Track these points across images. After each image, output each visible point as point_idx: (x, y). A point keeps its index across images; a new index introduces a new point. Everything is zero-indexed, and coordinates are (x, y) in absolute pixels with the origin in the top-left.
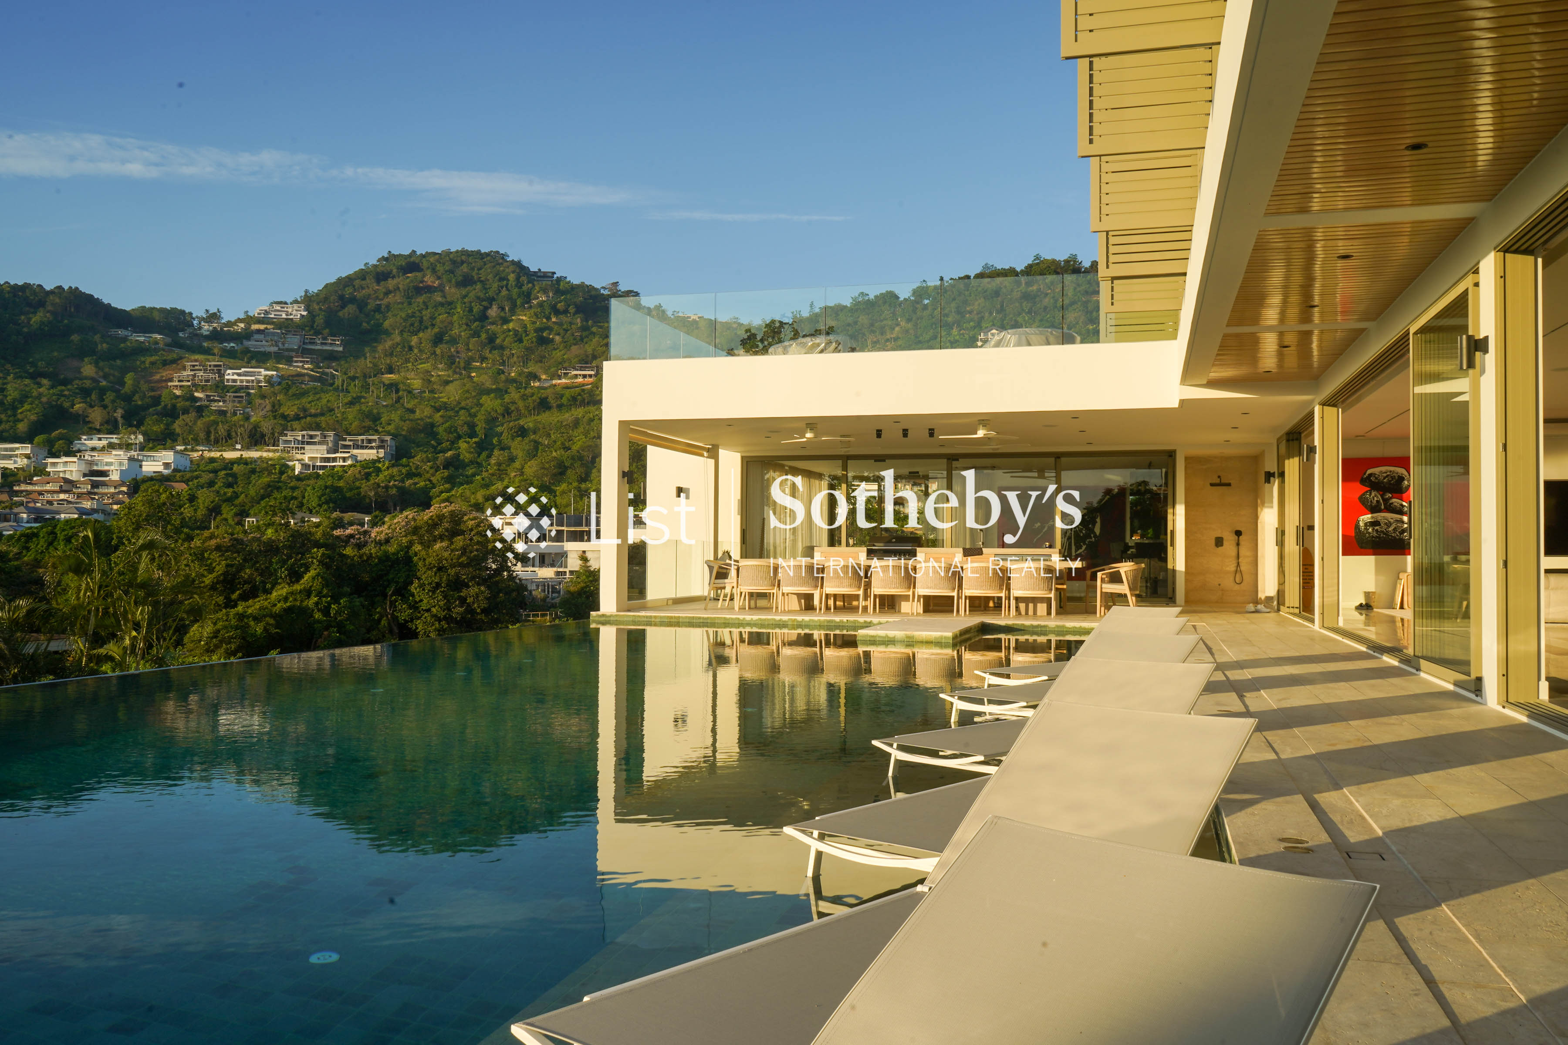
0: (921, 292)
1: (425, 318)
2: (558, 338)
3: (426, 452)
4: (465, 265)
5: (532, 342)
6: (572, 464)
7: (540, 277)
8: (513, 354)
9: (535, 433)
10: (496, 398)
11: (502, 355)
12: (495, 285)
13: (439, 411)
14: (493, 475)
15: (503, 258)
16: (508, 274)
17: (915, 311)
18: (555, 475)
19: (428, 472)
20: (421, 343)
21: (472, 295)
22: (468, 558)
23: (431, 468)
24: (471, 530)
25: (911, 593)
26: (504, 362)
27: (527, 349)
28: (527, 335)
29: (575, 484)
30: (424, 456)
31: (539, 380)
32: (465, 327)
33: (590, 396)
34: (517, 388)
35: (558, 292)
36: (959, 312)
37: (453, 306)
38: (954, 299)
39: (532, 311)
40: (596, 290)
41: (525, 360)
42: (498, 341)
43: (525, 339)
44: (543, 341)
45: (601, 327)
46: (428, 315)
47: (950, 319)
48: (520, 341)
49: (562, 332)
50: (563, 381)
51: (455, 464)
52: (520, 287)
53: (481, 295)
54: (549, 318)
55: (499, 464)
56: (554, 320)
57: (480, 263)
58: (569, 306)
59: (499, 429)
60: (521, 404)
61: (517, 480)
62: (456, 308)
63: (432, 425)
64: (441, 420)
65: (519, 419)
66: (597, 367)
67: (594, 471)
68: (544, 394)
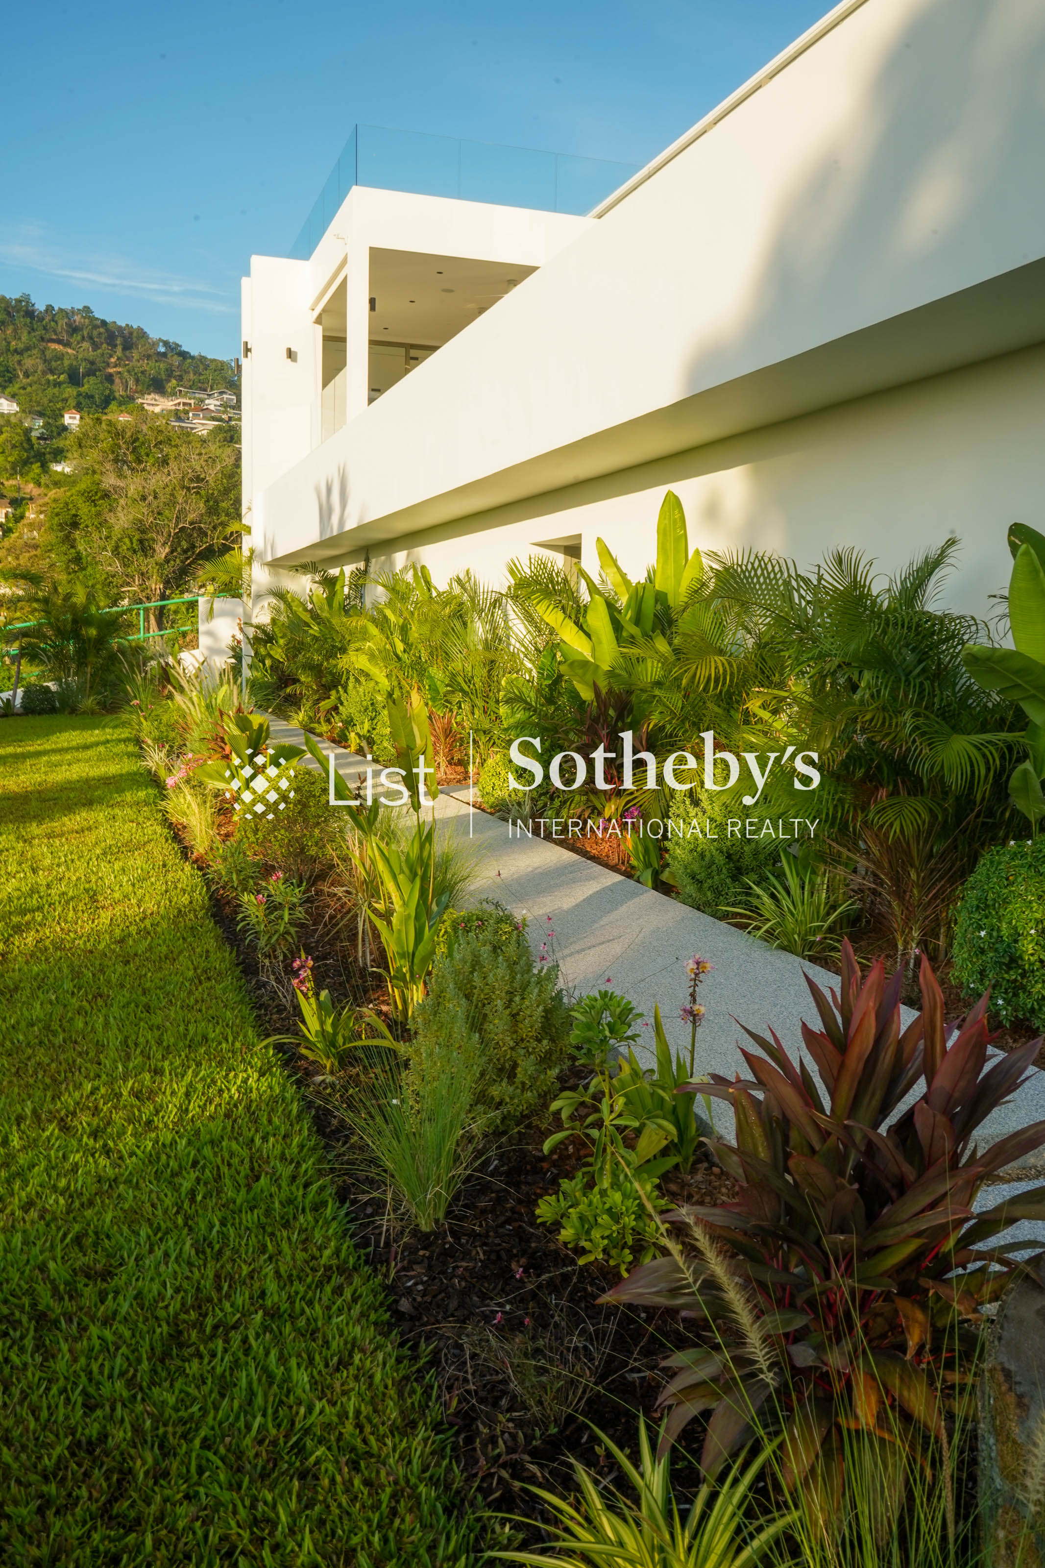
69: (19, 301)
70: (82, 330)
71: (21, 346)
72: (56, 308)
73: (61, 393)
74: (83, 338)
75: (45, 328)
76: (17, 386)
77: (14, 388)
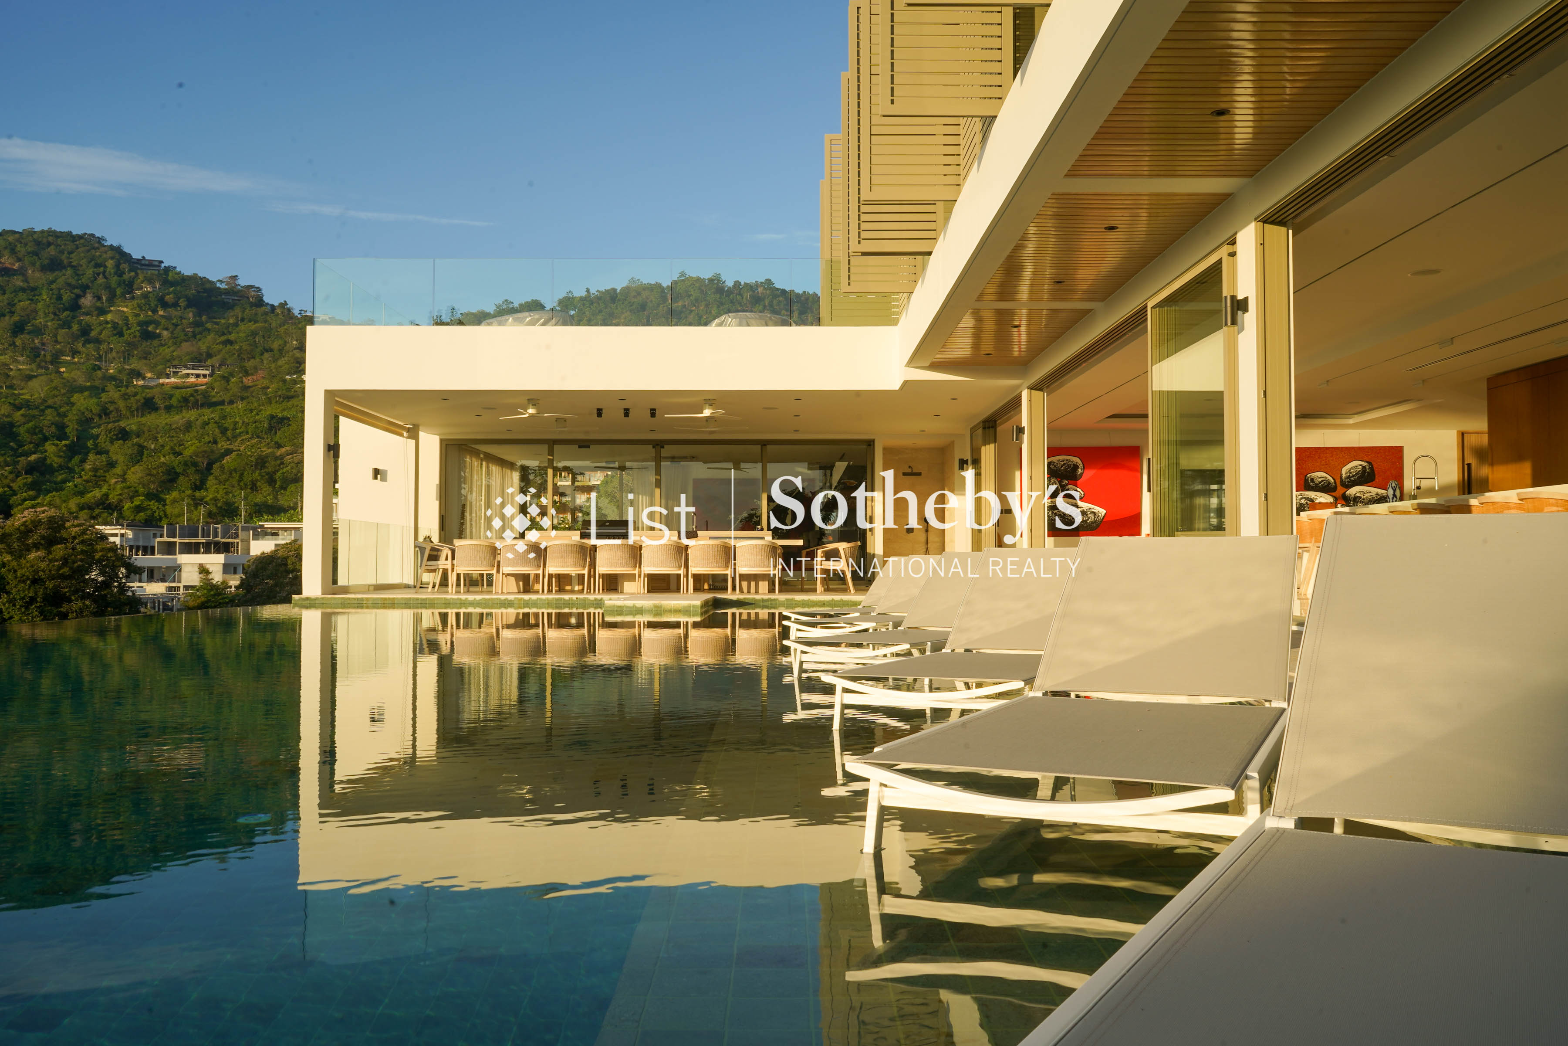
2: (165, 334)
4: (52, 247)
5: (135, 337)
6: (184, 470)
7: (145, 265)
8: (111, 349)
9: (138, 436)
10: (91, 396)
11: (98, 350)
12: (90, 272)
13: (19, 409)
14: (87, 481)
15: (99, 242)
16: (106, 260)
18: (163, 482)
19: (6, 477)
21: (61, 281)
22: (71, 568)
23: (11, 473)
24: (74, 538)
25: (636, 572)
26: (101, 357)
27: (129, 344)
28: (129, 329)
29: (189, 492)
31: (144, 378)
32: (52, 316)
33: (205, 397)
34: (117, 386)
35: (166, 283)
37: (37, 292)
38: (600, 311)
39: (135, 302)
40: (212, 283)
41: (127, 356)
42: (93, 334)
43: (126, 333)
44: (147, 336)
45: (217, 323)
48: (121, 334)
49: (171, 327)
50: (173, 380)
51: (40, 469)
52: (120, 276)
53: (74, 282)
54: (155, 311)
55: (95, 470)
56: (161, 313)
57: (71, 246)
58: (179, 299)
59: (95, 431)
60: (121, 404)
61: (119, 487)
62: (40, 294)
63: (12, 425)
64: (23, 420)
65: (118, 421)
66: (213, 366)
67: (211, 478)
68: (149, 394)
70: (764, 300)
72: (742, 283)
74: (765, 306)
75: (732, 302)
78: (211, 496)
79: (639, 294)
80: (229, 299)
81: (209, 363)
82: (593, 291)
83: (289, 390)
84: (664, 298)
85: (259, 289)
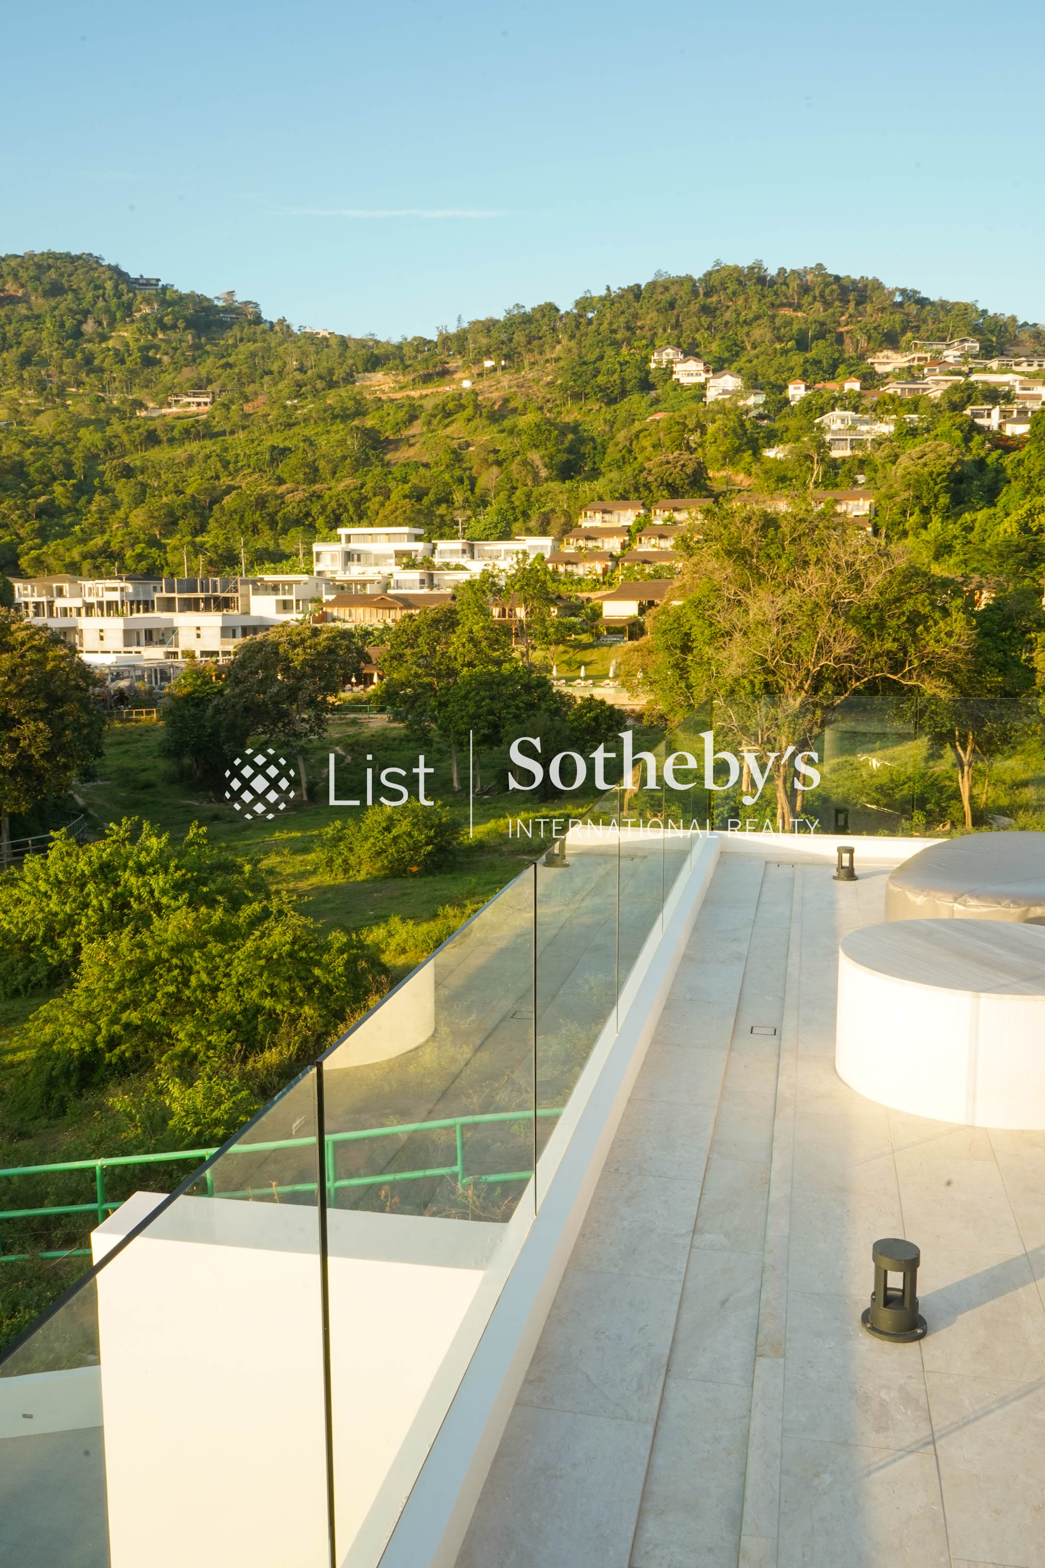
0: (584, 304)
1: (8, 335)
2: (166, 359)
3: (14, 497)
4: (53, 270)
5: (136, 364)
6: (183, 514)
7: (143, 284)
8: (114, 378)
9: (142, 473)
10: (96, 431)
11: (101, 380)
12: (90, 295)
13: (29, 447)
14: (93, 524)
15: (97, 262)
16: (104, 281)
17: (577, 327)
18: (166, 525)
19: (16, 523)
20: (5, 365)
21: (63, 306)
23: (20, 517)
26: (104, 387)
27: (131, 371)
28: (130, 355)
29: (189, 538)
30: (12, 503)
31: (146, 409)
32: (56, 345)
33: (206, 427)
34: (121, 419)
35: (165, 303)
36: (628, 328)
37: (41, 320)
38: (623, 313)
39: (135, 326)
40: (209, 300)
41: (129, 385)
42: (96, 362)
43: (128, 360)
44: (149, 362)
45: (216, 345)
46: (12, 332)
47: (619, 336)
48: (123, 362)
49: (170, 351)
50: (174, 409)
51: (48, 512)
52: (119, 298)
53: (74, 306)
54: (154, 335)
55: (101, 511)
56: (161, 336)
57: (70, 268)
58: (178, 320)
59: (101, 468)
60: (125, 438)
61: (119, 533)
62: (45, 322)
63: (22, 464)
64: (32, 458)
65: (123, 456)
66: (213, 393)
67: (211, 521)
68: (151, 425)
69: (751, 268)
70: (814, 289)
71: (751, 316)
72: (788, 270)
73: (787, 362)
74: (815, 298)
75: (776, 294)
76: (744, 359)
77: (742, 362)
78: (211, 543)
79: (667, 289)
80: (228, 317)
81: (209, 389)
82: (614, 288)
83: (290, 417)
84: (695, 293)
85: (257, 305)
